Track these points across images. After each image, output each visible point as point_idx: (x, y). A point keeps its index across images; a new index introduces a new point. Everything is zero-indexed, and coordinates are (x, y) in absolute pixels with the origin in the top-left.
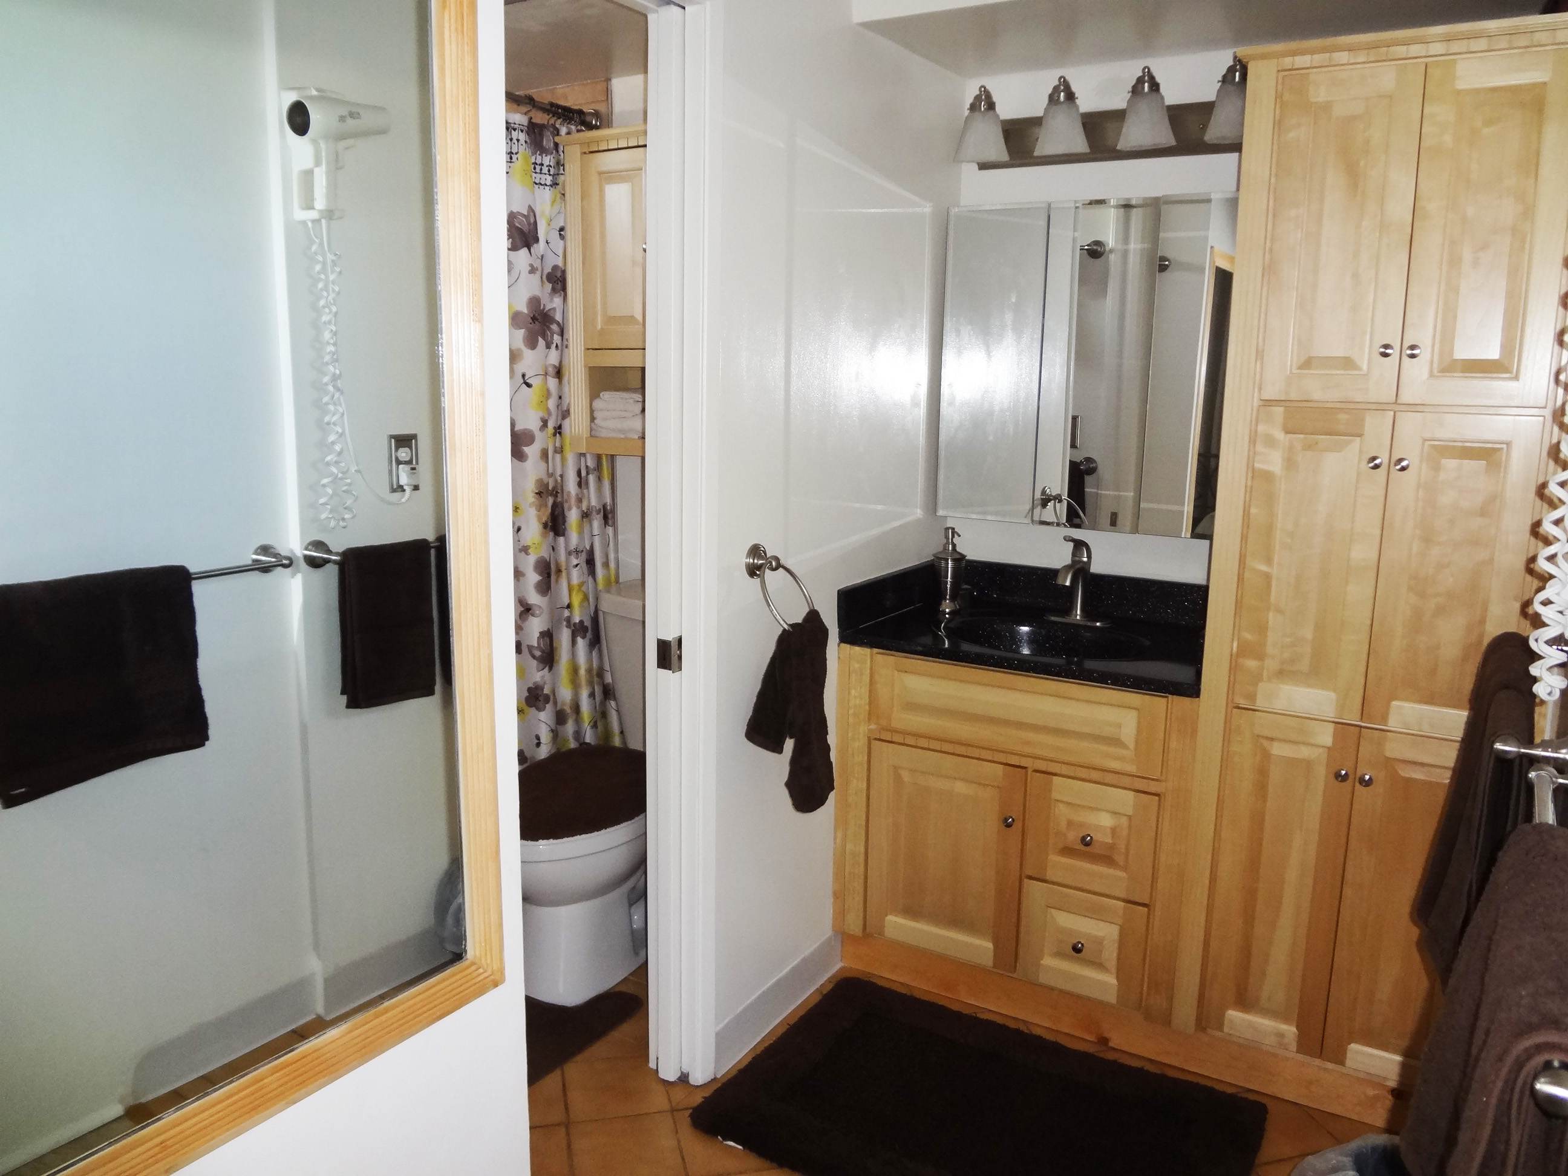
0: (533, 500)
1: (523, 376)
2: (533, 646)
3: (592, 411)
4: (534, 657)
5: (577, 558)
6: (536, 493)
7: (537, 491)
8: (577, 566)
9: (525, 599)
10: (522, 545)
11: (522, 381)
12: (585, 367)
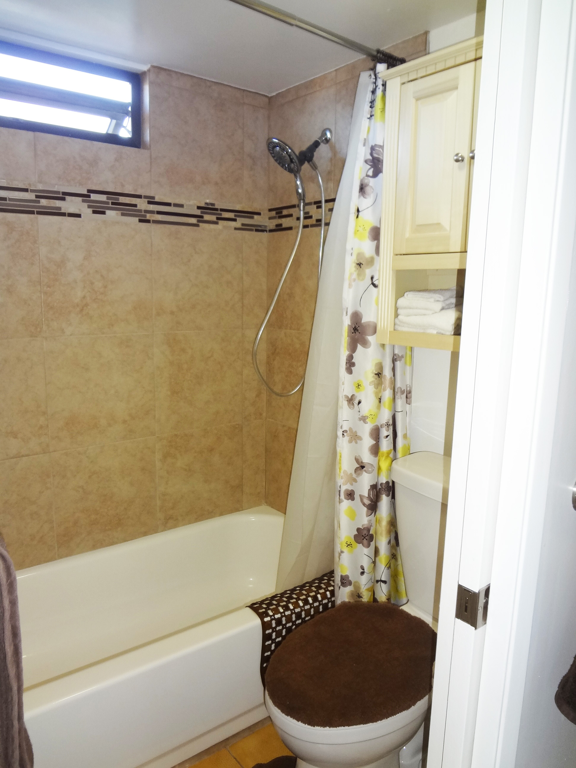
0: (373, 379)
1: (372, 278)
2: (364, 496)
3: (396, 309)
4: (364, 504)
5: (388, 431)
6: (375, 374)
7: (377, 373)
8: (387, 436)
9: (361, 458)
10: (362, 415)
11: (371, 282)
12: (393, 270)
